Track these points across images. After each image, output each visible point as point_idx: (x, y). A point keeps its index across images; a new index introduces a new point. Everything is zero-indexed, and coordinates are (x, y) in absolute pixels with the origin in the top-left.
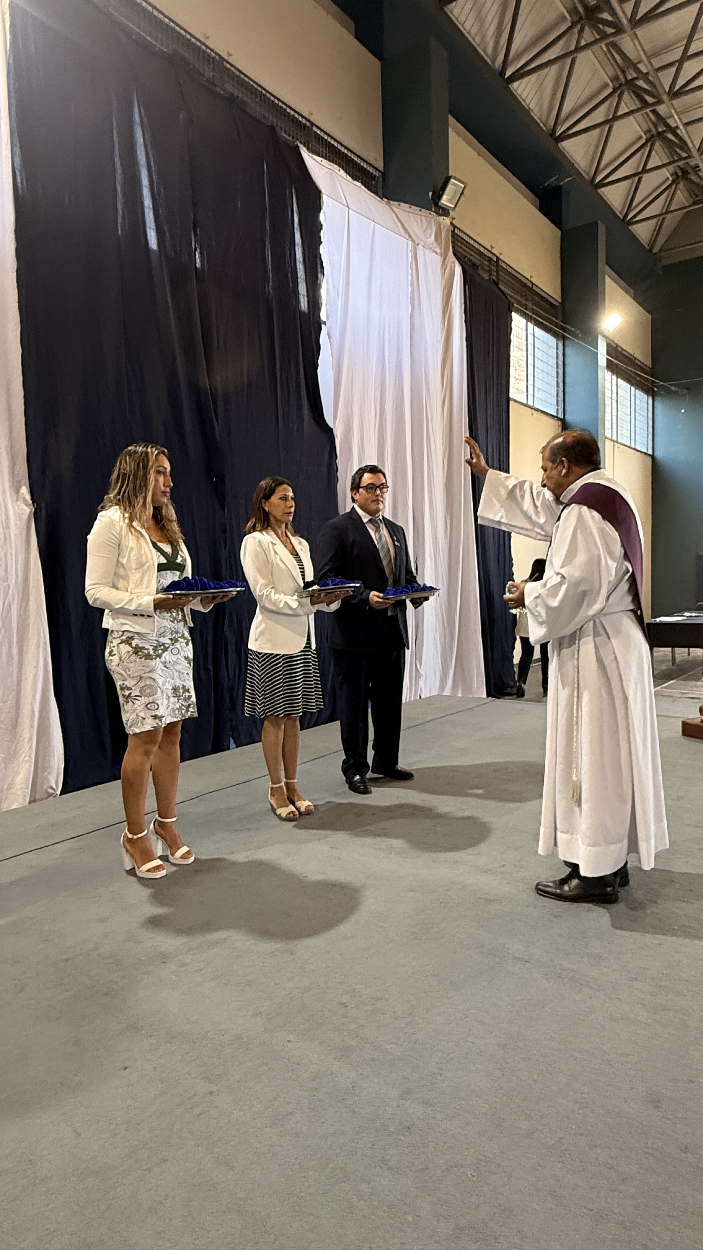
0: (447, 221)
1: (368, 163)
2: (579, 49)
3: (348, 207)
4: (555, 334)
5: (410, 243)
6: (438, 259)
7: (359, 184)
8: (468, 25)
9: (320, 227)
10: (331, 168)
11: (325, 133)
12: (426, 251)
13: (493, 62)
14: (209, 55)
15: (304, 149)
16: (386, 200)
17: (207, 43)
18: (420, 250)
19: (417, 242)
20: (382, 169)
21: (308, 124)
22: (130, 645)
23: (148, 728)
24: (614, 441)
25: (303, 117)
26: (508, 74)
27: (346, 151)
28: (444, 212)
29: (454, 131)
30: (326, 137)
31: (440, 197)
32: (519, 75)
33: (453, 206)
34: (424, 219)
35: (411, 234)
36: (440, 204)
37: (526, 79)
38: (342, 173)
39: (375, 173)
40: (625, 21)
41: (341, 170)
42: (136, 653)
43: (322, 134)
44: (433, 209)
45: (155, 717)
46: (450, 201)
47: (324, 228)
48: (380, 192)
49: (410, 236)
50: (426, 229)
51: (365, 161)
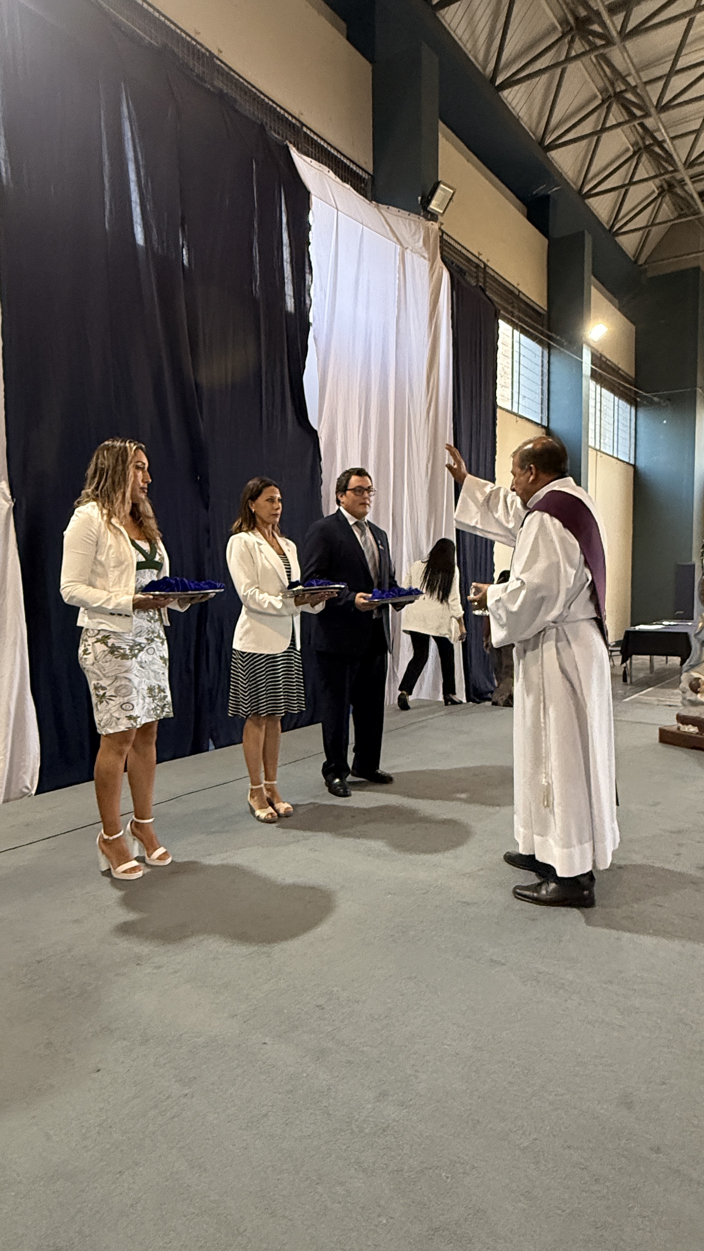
0: (436, 226)
1: (357, 166)
2: (569, 59)
3: (337, 208)
4: (540, 342)
5: (399, 247)
6: (426, 263)
7: (348, 186)
8: (460, 32)
9: (309, 228)
10: (320, 168)
11: (315, 134)
12: (414, 254)
13: (485, 68)
14: (199, 50)
15: (294, 149)
16: (374, 202)
17: (197, 38)
18: (408, 254)
19: (405, 246)
20: (371, 173)
21: (298, 124)
22: (106, 644)
23: (122, 728)
24: (596, 450)
25: (293, 117)
26: (498, 82)
27: (336, 153)
28: (433, 217)
29: (444, 136)
30: (315, 137)
31: (429, 202)
32: (509, 83)
33: (441, 212)
34: (412, 223)
35: (399, 237)
36: (428, 209)
37: (516, 88)
38: (332, 174)
39: (364, 175)
40: (614, 33)
41: (331, 172)
42: (112, 652)
43: (312, 135)
44: (422, 214)
45: (130, 718)
46: (438, 206)
47: (312, 228)
48: (369, 194)
49: (398, 239)
50: (415, 233)
51: (354, 163)
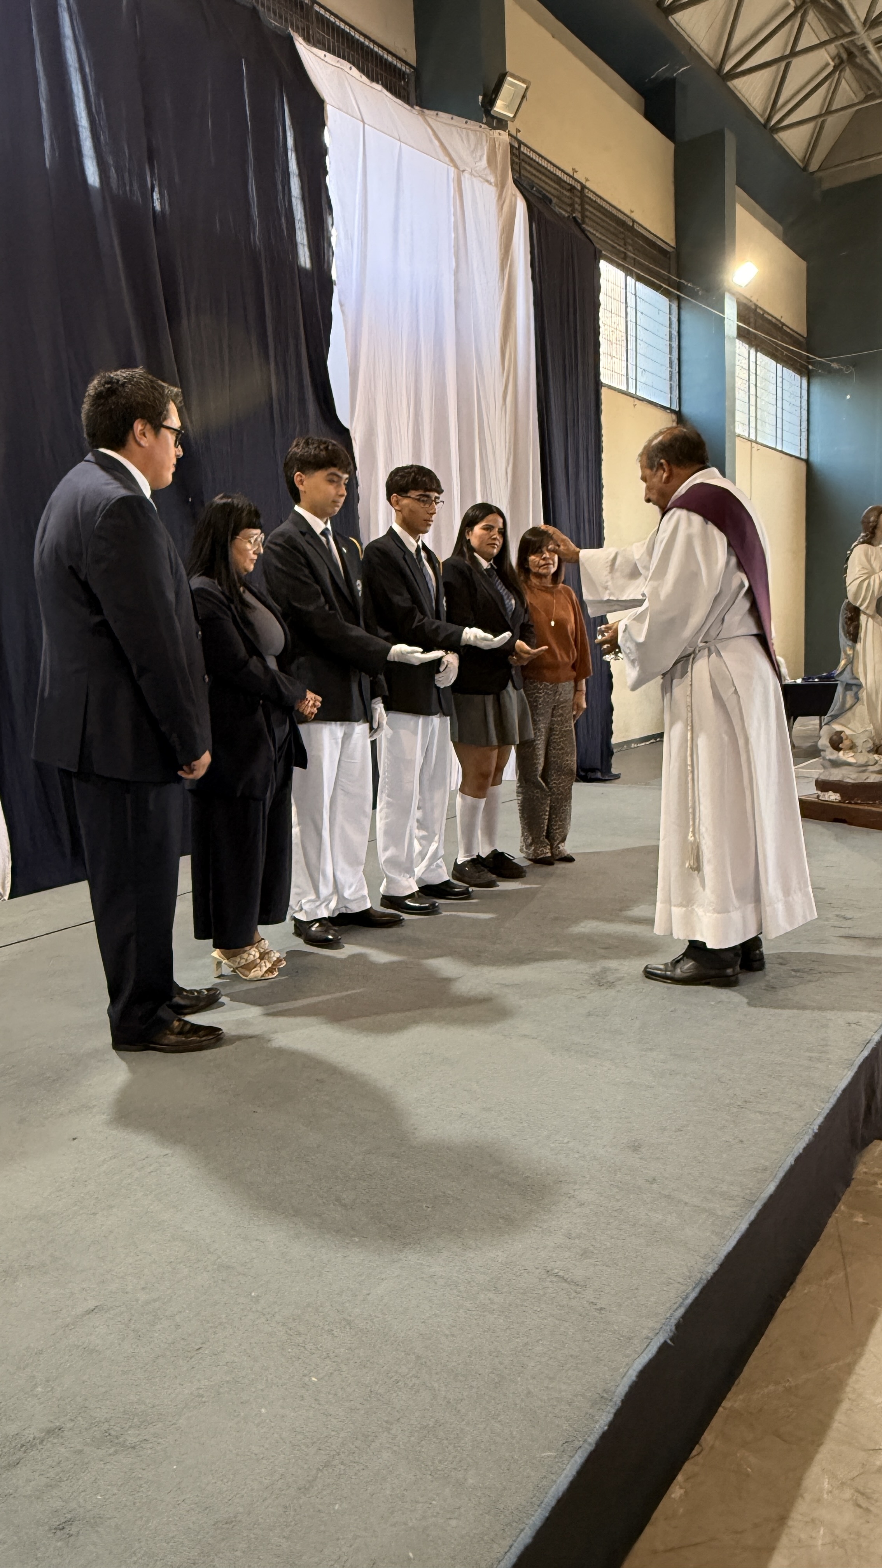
0: (502, 137)
1: (393, 55)
3: (363, 121)
4: (666, 293)
5: (452, 170)
6: (492, 192)
7: (379, 87)
9: (325, 150)
10: (338, 65)
11: (332, 13)
12: (474, 179)
15: (301, 39)
16: (417, 108)
18: (466, 178)
19: (462, 168)
20: (414, 64)
24: (751, 441)
27: (362, 39)
28: (500, 123)
30: (332, 19)
31: (493, 102)
33: (512, 115)
34: (471, 134)
35: (454, 155)
36: (492, 113)
38: (355, 72)
39: (404, 68)
41: (354, 68)
43: (327, 15)
44: (484, 121)
47: (330, 151)
48: (410, 97)
49: (452, 160)
50: (475, 149)
51: (389, 52)
